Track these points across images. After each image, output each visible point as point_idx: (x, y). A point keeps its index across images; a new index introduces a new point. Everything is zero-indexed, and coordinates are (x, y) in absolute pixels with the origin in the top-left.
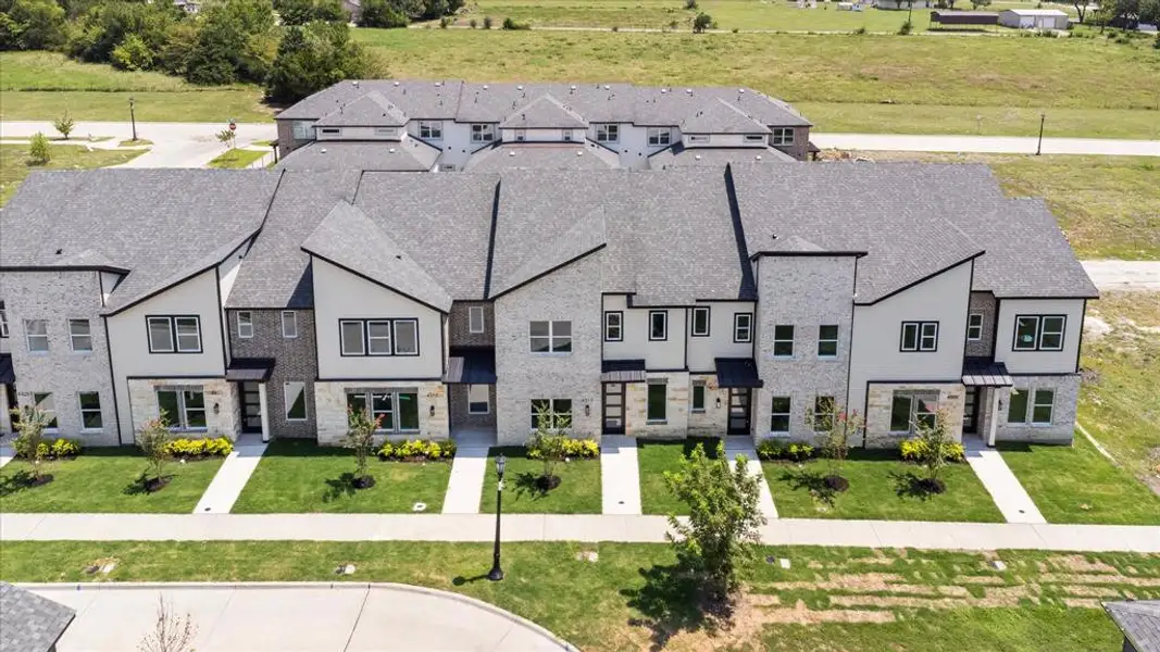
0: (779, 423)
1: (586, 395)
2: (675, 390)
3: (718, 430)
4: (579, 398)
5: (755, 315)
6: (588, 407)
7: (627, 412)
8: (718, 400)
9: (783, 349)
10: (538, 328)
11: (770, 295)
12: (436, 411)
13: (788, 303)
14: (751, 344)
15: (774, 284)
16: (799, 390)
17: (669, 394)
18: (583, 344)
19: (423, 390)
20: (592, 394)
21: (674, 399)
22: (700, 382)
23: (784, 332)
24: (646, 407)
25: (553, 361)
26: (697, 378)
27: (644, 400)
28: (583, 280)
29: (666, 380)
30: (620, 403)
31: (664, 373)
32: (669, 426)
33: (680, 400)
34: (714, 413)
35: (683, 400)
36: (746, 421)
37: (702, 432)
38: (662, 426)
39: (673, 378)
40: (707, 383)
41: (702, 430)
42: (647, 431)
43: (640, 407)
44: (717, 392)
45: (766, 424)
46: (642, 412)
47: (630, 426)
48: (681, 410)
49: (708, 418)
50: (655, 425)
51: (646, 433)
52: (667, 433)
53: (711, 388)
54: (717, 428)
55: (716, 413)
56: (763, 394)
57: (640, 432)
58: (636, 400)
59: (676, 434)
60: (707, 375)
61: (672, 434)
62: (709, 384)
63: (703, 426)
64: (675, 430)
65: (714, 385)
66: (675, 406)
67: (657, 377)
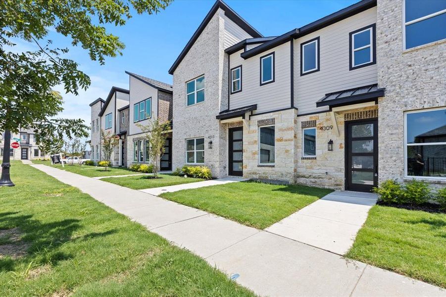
1: (210, 133)
2: (281, 130)
3: (332, 181)
4: (207, 135)
6: (211, 142)
7: (244, 154)
8: (331, 142)
14: (375, 66)
17: (276, 135)
18: (210, 90)
20: (214, 132)
22: (309, 123)
24: (258, 150)
26: (307, 119)
27: (256, 141)
29: (273, 120)
31: (271, 114)
32: (276, 169)
33: (286, 140)
34: (326, 159)
35: (289, 140)
36: (374, 175)
37: (313, 182)
38: (270, 169)
39: (280, 118)
40: (317, 123)
41: (313, 180)
42: (258, 173)
43: (253, 149)
44: (330, 133)
45: (394, 158)
46: (254, 154)
47: (246, 168)
48: (287, 151)
49: (319, 166)
50: (263, 168)
51: (258, 175)
52: (274, 177)
53: (321, 128)
54: (331, 179)
55: (329, 159)
56: (387, 111)
57: (253, 174)
58: (249, 143)
59: (283, 178)
60: (318, 114)
61: (280, 179)
62: (320, 124)
63: (314, 175)
64: (282, 174)
65: (325, 125)
66: (282, 147)
67: (265, 118)
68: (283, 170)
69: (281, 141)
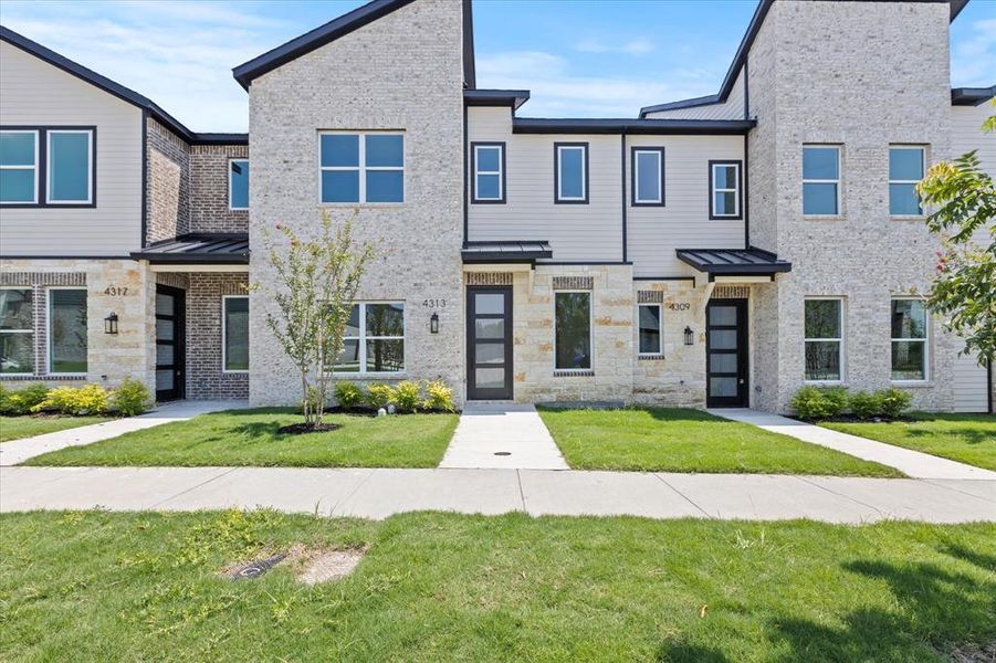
0: (821, 359)
1: (431, 292)
2: (607, 302)
3: (689, 396)
4: (418, 298)
5: (745, 164)
6: (435, 317)
7: (516, 348)
8: (688, 331)
9: (821, 200)
10: (336, 148)
11: (789, 80)
12: (121, 325)
13: (826, 96)
14: (742, 223)
15: (796, 57)
16: (860, 283)
17: (596, 311)
18: (427, 178)
19: (97, 281)
20: (446, 291)
21: (606, 322)
22: (651, 294)
23: (821, 161)
24: (552, 339)
25: (366, 220)
26: (647, 286)
27: (548, 322)
28: (424, 43)
29: (589, 281)
30: (501, 311)
31: (586, 267)
32: (598, 379)
33: (617, 324)
34: (680, 358)
35: (623, 323)
36: (738, 381)
37: (659, 400)
38: (584, 379)
39: (604, 278)
40: (665, 297)
41: (659, 396)
42: (555, 391)
43: (541, 339)
44: (685, 315)
45: (795, 358)
46: (545, 348)
47: (522, 379)
48: (619, 345)
49: (669, 370)
50: (569, 378)
51: (554, 395)
52: (594, 396)
53: (672, 306)
54: (687, 391)
55: (685, 359)
56: (788, 293)
57: (542, 391)
58: (531, 324)
59: (611, 397)
60: (665, 282)
61: (605, 398)
62: (669, 299)
63: (660, 387)
64: (611, 389)
65: (677, 301)
66: (609, 336)
67: (571, 275)
68: (613, 381)
69: (606, 324)
